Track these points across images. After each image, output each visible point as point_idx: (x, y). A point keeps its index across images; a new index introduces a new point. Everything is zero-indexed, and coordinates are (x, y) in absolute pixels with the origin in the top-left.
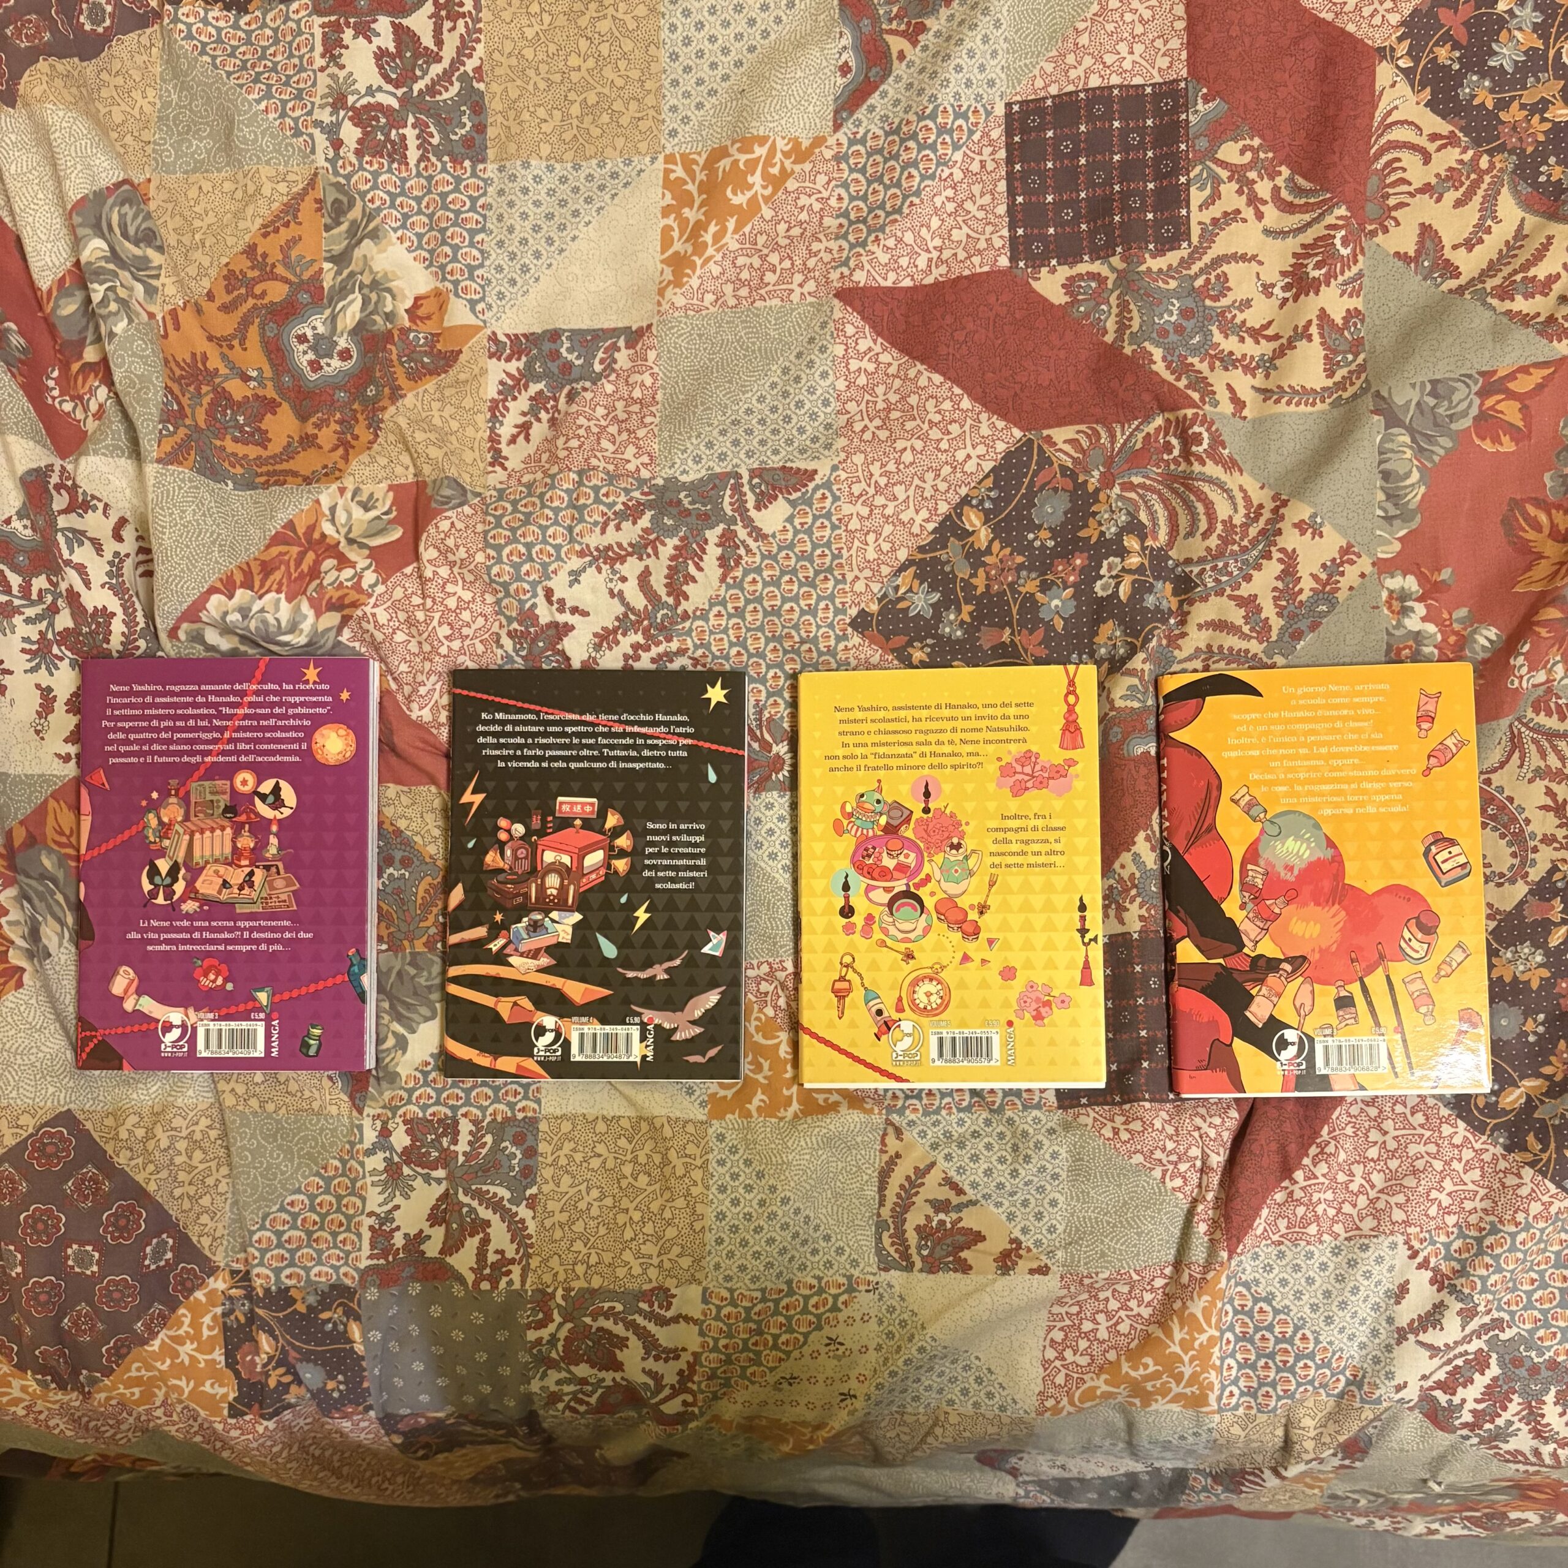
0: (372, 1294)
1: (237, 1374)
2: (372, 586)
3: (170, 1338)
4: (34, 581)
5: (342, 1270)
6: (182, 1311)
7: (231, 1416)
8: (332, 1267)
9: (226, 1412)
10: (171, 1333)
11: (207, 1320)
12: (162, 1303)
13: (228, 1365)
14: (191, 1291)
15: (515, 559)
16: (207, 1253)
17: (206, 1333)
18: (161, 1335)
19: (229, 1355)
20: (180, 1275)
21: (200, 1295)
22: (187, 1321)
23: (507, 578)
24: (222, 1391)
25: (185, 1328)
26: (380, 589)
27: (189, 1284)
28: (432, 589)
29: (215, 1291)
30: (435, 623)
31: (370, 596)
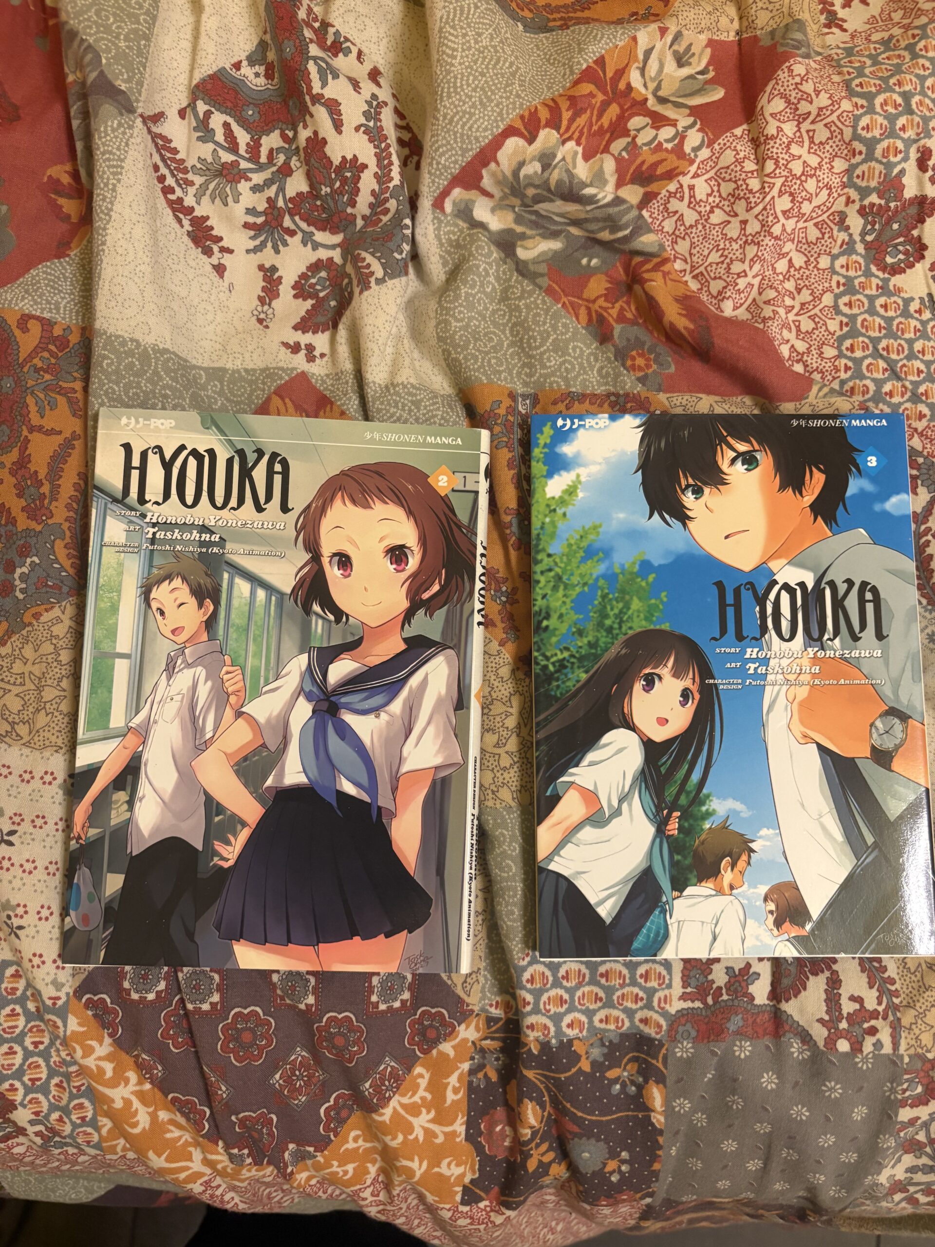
0: (684, 1049)
1: (479, 1149)
2: (696, 149)
3: (403, 1106)
4: (264, 140)
5: (639, 1016)
6: (418, 1070)
7: (463, 1202)
8: (626, 1011)
9: (458, 1198)
10: (405, 1100)
11: (453, 1080)
12: (395, 1058)
13: (468, 1137)
14: (436, 1042)
15: (891, 110)
16: (459, 991)
17: (450, 1097)
18: (393, 1103)
19: (470, 1124)
20: (420, 1021)
21: (447, 1047)
22: (423, 1083)
23: (877, 133)
24: (460, 1170)
25: (421, 1093)
26: (705, 153)
27: (431, 1034)
28: (775, 148)
29: (465, 1040)
30: (775, 192)
31: (692, 162)
